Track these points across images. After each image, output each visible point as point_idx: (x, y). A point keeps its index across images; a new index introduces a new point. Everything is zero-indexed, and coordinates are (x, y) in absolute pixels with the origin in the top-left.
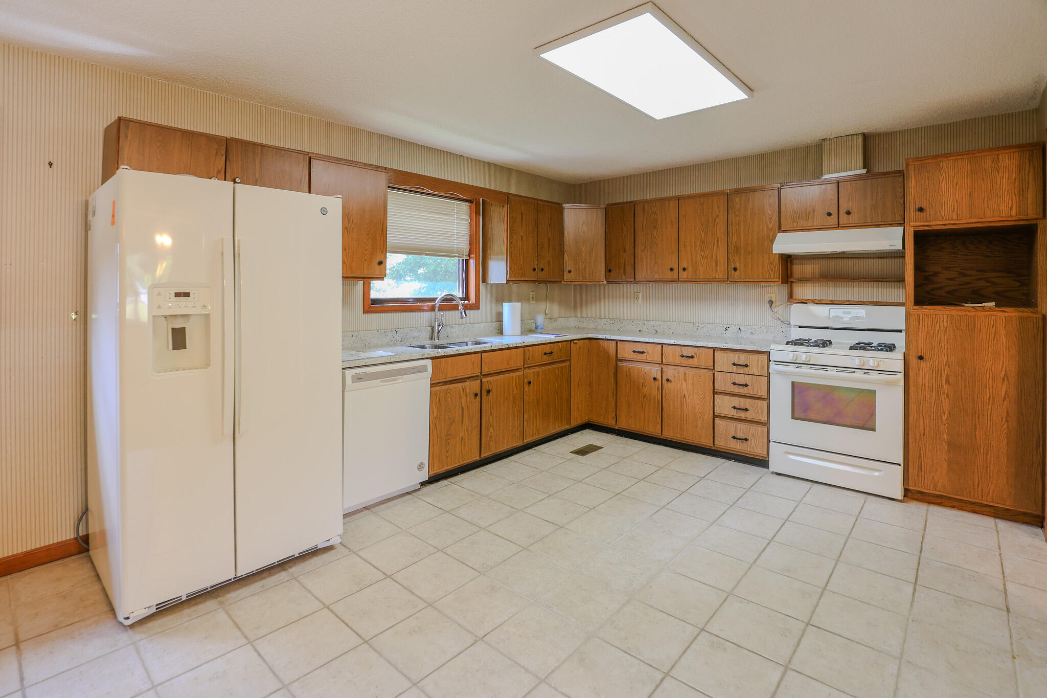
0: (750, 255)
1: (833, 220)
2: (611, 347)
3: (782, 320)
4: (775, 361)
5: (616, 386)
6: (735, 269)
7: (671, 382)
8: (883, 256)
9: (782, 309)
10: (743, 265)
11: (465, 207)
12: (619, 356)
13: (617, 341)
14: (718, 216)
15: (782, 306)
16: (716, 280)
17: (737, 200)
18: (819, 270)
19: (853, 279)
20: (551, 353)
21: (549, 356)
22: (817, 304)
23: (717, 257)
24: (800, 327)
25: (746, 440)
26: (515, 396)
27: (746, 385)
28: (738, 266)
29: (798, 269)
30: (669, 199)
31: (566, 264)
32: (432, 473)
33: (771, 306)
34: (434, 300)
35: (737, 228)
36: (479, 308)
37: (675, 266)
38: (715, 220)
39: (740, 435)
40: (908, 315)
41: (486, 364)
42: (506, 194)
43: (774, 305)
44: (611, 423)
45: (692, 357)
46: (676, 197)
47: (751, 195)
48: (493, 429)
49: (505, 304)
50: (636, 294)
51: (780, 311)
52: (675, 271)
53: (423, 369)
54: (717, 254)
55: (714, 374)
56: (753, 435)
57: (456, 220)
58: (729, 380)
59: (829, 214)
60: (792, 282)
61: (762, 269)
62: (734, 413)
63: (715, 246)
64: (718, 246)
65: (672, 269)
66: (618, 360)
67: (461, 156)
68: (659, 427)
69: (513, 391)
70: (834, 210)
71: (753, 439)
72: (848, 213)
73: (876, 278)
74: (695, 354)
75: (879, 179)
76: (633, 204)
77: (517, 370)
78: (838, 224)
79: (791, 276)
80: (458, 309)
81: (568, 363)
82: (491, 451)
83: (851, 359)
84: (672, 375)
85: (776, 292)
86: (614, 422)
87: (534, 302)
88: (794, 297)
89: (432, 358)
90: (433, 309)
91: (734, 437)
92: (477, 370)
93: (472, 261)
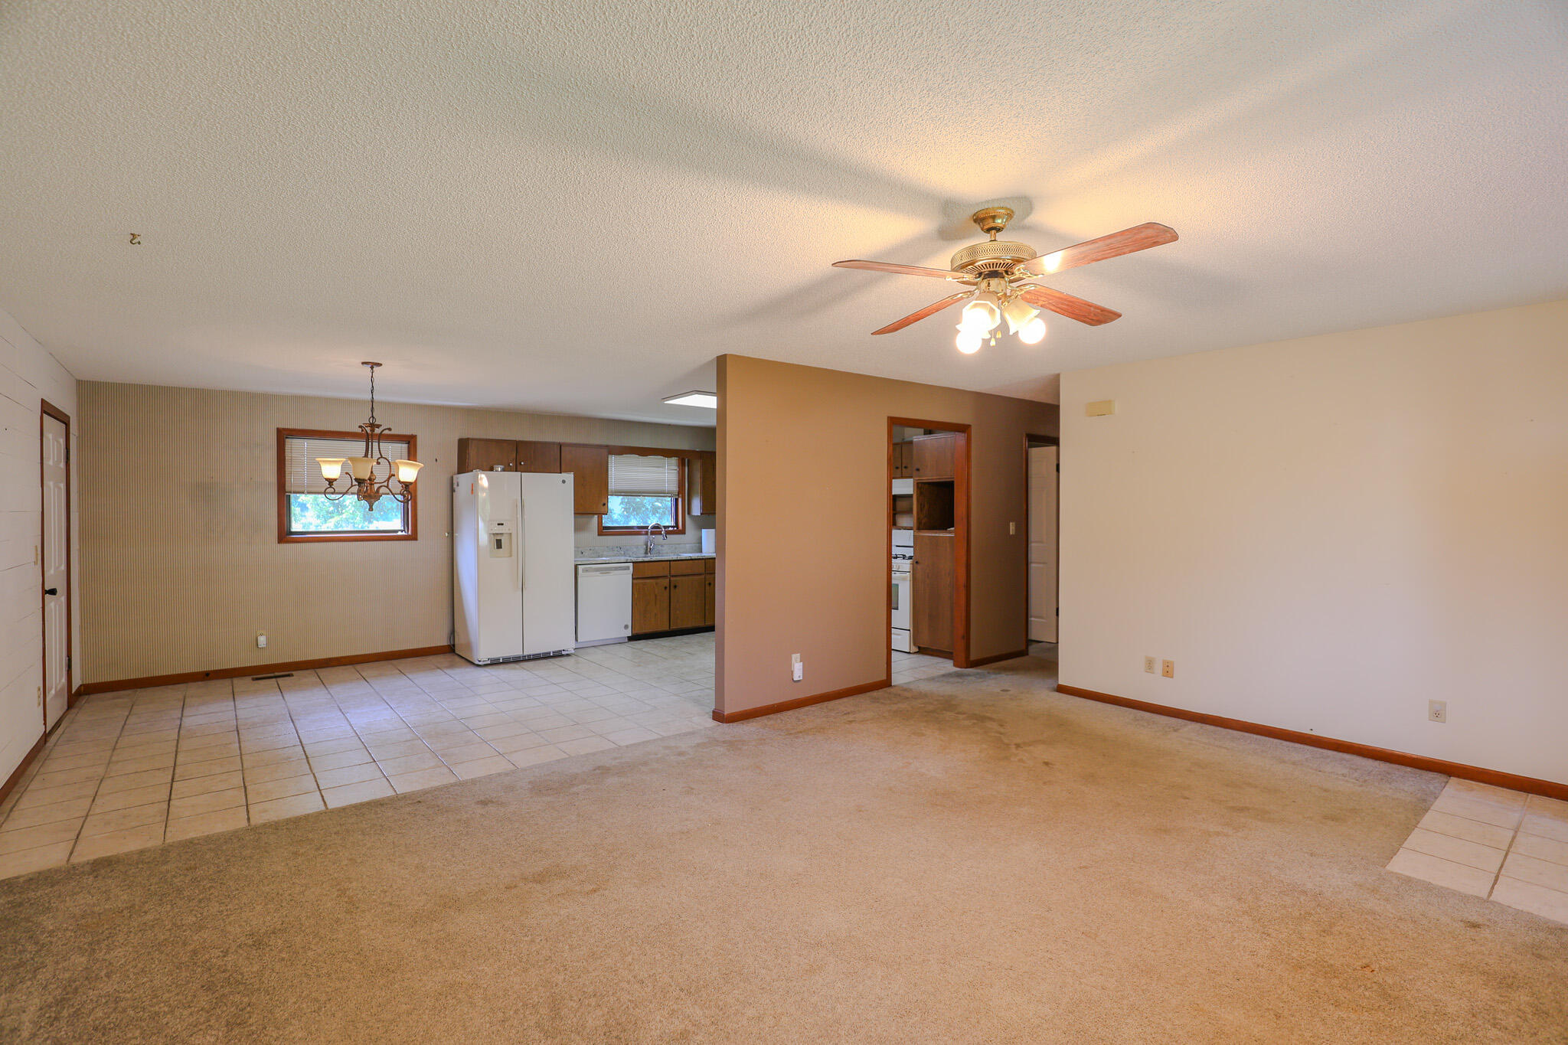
11: (673, 462)
32: (635, 632)
34: (647, 527)
36: (685, 533)
40: (915, 538)
41: (673, 569)
48: (679, 611)
49: (703, 530)
53: (628, 568)
57: (664, 470)
69: (695, 588)
77: (700, 574)
80: (661, 534)
82: (678, 626)
89: (633, 562)
90: (647, 534)
92: (666, 573)
93: (680, 500)
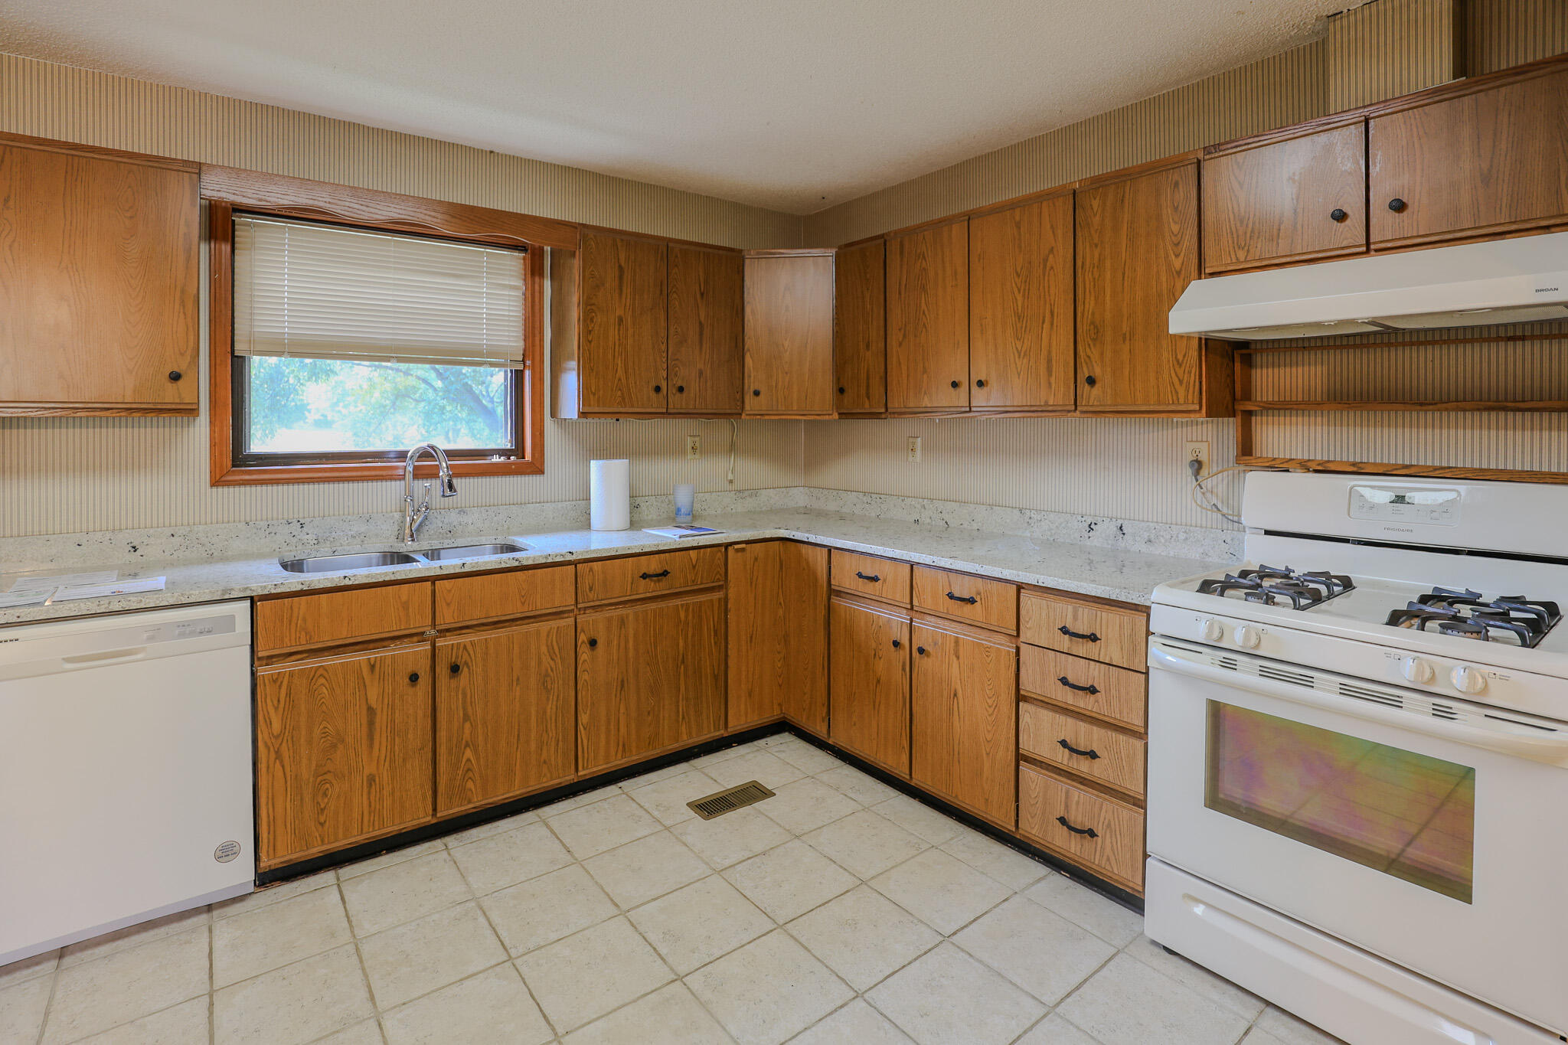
0: (1127, 342)
1: (1351, 232)
2: (819, 558)
3: (1225, 511)
4: (1163, 636)
5: (829, 650)
6: (1091, 381)
7: (928, 655)
8: (1519, 333)
9: (1225, 482)
10: (1109, 369)
11: (512, 263)
12: (833, 582)
13: (830, 549)
14: (1052, 250)
15: (1225, 473)
16: (1050, 408)
17: (1096, 203)
18: (1325, 380)
19: (1421, 404)
20: (665, 573)
21: (659, 581)
22: (1317, 471)
23: (1049, 352)
24: (1267, 533)
25: (1092, 834)
26: (547, 675)
27: (1092, 690)
28: (1097, 372)
29: (1267, 380)
30: (948, 221)
31: (750, 376)
32: (270, 863)
33: (1197, 473)
35: (1096, 275)
36: (541, 472)
37: (963, 379)
38: (1046, 260)
39: (1077, 818)
41: (448, 604)
42: (576, 228)
43: (1204, 472)
44: (819, 729)
45: (972, 601)
46: (964, 214)
47: (1128, 188)
48: (476, 751)
49: (593, 463)
50: (911, 440)
51: (1220, 486)
52: (964, 387)
54: (1050, 346)
55: (1018, 649)
56: (1109, 825)
57: (487, 288)
58: (1052, 670)
59: (1340, 216)
60: (1249, 414)
61: (1157, 379)
62: (1062, 757)
63: (1046, 325)
64: (1052, 324)
65: (955, 385)
66: (832, 592)
67: (491, 152)
68: (905, 758)
69: (540, 663)
70: (1354, 205)
71: (1108, 835)
72: (1399, 206)
73: (1497, 401)
74: (979, 593)
75: (1503, 90)
76: (883, 239)
77: (558, 614)
78: (1368, 243)
79: (1247, 396)
80: (456, 474)
81: (719, 595)
82: (470, 802)
83: (1388, 656)
84: (930, 640)
85: (1210, 439)
86: (825, 731)
87: (697, 456)
88: (1257, 452)
91: (1063, 821)
92: (419, 621)
93: (527, 374)
